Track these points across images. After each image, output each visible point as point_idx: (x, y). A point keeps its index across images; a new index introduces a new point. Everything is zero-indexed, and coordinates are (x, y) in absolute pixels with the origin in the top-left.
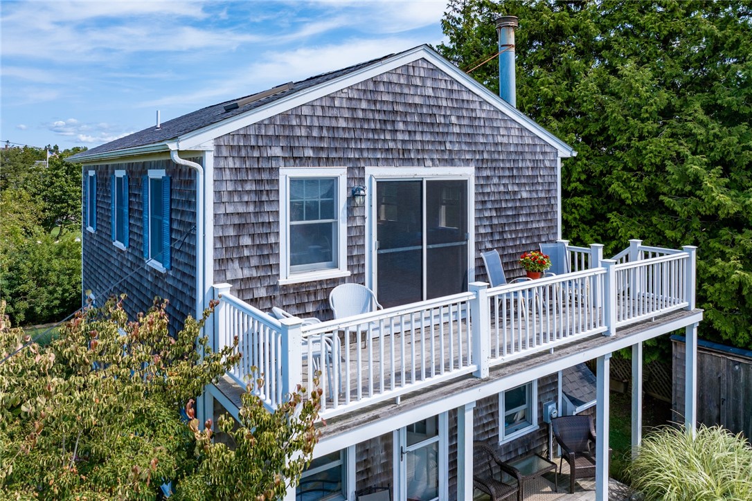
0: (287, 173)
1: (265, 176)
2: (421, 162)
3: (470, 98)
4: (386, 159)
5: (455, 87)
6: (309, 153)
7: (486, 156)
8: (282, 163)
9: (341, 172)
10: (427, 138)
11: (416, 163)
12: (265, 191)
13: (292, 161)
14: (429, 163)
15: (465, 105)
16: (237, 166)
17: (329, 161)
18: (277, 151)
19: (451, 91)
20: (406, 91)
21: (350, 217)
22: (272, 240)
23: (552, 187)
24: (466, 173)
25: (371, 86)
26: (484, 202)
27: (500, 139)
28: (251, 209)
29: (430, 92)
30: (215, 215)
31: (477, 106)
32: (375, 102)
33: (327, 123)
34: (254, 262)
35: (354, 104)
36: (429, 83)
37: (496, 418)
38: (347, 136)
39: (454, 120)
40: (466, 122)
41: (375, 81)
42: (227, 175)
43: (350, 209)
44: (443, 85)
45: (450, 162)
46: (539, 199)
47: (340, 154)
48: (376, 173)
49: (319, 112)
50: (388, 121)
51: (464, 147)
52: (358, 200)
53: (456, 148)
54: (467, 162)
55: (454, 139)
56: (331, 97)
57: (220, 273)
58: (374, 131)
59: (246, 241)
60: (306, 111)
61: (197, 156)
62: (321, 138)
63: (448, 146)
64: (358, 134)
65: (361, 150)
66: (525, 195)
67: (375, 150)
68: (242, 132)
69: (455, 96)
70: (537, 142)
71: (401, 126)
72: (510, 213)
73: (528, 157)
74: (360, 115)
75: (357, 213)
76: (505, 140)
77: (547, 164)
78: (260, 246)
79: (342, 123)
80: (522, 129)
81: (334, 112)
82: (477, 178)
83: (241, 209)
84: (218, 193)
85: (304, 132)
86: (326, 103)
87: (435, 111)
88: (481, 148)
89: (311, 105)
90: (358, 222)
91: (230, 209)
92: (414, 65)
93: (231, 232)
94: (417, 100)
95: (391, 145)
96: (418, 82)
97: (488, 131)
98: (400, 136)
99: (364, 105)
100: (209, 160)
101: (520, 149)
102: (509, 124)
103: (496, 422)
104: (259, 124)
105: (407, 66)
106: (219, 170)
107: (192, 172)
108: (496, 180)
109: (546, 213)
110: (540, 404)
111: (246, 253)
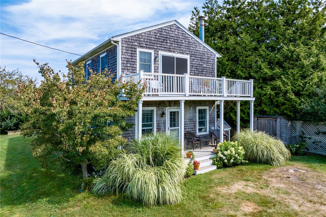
0: (139, 50)
1: (133, 50)
2: (174, 52)
3: (189, 36)
4: (164, 50)
5: (184, 33)
6: (145, 45)
7: (193, 53)
8: (137, 47)
9: (152, 51)
10: (176, 46)
11: (173, 52)
12: (133, 54)
13: (140, 47)
14: (176, 52)
15: (187, 38)
16: (127, 46)
17: (149, 48)
18: (136, 44)
19: (183, 34)
20: (170, 32)
21: (155, 64)
22: (135, 66)
23: (214, 65)
24: (187, 57)
25: (160, 30)
26: (192, 66)
27: (197, 49)
28: (130, 57)
29: (177, 33)
30: (121, 57)
31: (190, 39)
32: (161, 34)
33: (149, 38)
34: (131, 71)
35: (156, 34)
36: (176, 31)
37: (196, 127)
38: (154, 42)
39: (184, 42)
40: (187, 43)
41: (161, 28)
42: (124, 48)
43: (155, 61)
44: (180, 32)
45: (183, 53)
46: (209, 68)
47: (152, 47)
48: (162, 53)
49: (147, 35)
50: (165, 40)
51: (187, 50)
52: (157, 59)
53: (184, 49)
54: (187, 54)
55: (184, 47)
56: (150, 32)
57: (123, 72)
58: (161, 42)
59: (129, 65)
60: (143, 34)
61: (117, 42)
62: (147, 42)
63: (182, 49)
64: (157, 42)
65: (158, 46)
66: (205, 66)
67: (161, 47)
68: (128, 38)
69: (184, 35)
70: (209, 51)
71: (168, 42)
72: (200, 70)
73: (206, 55)
74: (158, 37)
75: (156, 63)
76: (199, 49)
77: (212, 58)
78: (132, 67)
79: (153, 39)
80: (204, 47)
81: (151, 36)
82: (190, 59)
83: (128, 57)
84: (122, 52)
85: (143, 40)
86: (149, 33)
87: (178, 39)
88: (192, 51)
89: (145, 33)
91: (125, 57)
92: (172, 26)
93: (125, 62)
94: (173, 35)
95: (166, 46)
96: (173, 30)
97: (194, 46)
98: (168, 44)
99: (158, 35)
100: (120, 43)
101: (203, 53)
102: (200, 45)
103: (196, 128)
104: (132, 36)
105: (170, 26)
106: (122, 46)
107: (116, 46)
108: (196, 60)
109: (212, 72)
110: (209, 127)
111: (129, 68)
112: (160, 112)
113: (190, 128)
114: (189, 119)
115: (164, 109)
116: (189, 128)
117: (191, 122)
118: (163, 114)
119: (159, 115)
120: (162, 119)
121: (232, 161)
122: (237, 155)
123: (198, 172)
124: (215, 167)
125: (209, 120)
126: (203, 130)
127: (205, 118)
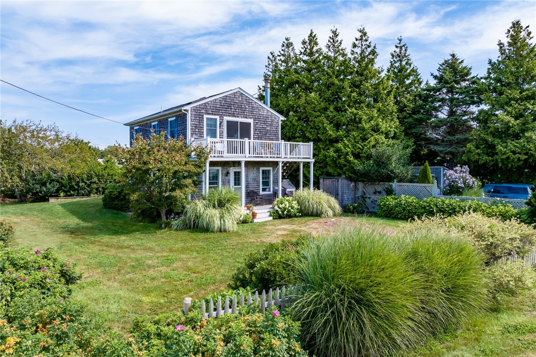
0: (206, 116)
1: (201, 116)
2: (238, 117)
3: (252, 101)
4: (229, 116)
5: (248, 98)
6: (211, 112)
7: (256, 117)
8: (204, 114)
9: (218, 117)
10: (240, 111)
12: (201, 120)
13: (207, 114)
14: (240, 117)
15: (250, 103)
16: (195, 114)
17: (215, 115)
18: (203, 111)
20: (234, 99)
21: (220, 128)
22: (202, 131)
23: (278, 128)
24: (251, 121)
25: (225, 98)
26: (256, 129)
27: (260, 113)
28: (198, 123)
29: (241, 99)
30: (191, 124)
31: (254, 104)
32: (226, 101)
33: (214, 106)
34: (199, 135)
35: (221, 102)
36: (240, 97)
37: (259, 186)
38: (219, 109)
39: (247, 107)
40: (251, 108)
41: (226, 96)
42: (193, 116)
43: (220, 126)
44: (244, 98)
45: (246, 118)
46: (273, 130)
47: (218, 113)
48: (226, 118)
49: (213, 103)
50: (229, 106)
51: (250, 114)
52: (222, 124)
53: (248, 114)
54: (251, 118)
55: (247, 112)
56: (216, 100)
57: (192, 136)
58: (226, 108)
59: (197, 130)
60: (210, 103)
61: (187, 110)
62: (213, 109)
63: (246, 114)
64: (222, 109)
65: (223, 113)
66: (268, 129)
67: (226, 113)
68: (196, 107)
69: (247, 101)
70: (273, 115)
71: (233, 108)
72: (264, 133)
73: (270, 118)
74: (222, 104)
75: (222, 127)
76: (263, 113)
77: (276, 121)
78: (200, 132)
79: (218, 106)
80: (268, 111)
81: (216, 103)
82: (254, 122)
83: (196, 123)
84: (191, 119)
85: (209, 107)
86: (214, 101)
87: (242, 104)
88: (255, 115)
89: (211, 101)
90: (222, 130)
91: (194, 123)
92: (236, 93)
93: (194, 128)
94: (237, 101)
95: (230, 112)
96: (237, 97)
97: (257, 111)
98: (232, 110)
99: (223, 102)
100: (189, 112)
101: (267, 116)
102: (264, 109)
104: (200, 105)
105: (234, 93)
106: (191, 114)
107: (186, 114)
108: (259, 124)
109: (276, 135)
111: (197, 133)
112: (225, 172)
113: (254, 188)
114: (253, 179)
115: (229, 169)
116: (252, 188)
117: (254, 181)
118: (228, 173)
119: (224, 174)
120: (227, 178)
121: (285, 212)
122: (290, 208)
123: (255, 221)
124: (271, 218)
125: (273, 181)
126: (267, 190)
127: (269, 178)
